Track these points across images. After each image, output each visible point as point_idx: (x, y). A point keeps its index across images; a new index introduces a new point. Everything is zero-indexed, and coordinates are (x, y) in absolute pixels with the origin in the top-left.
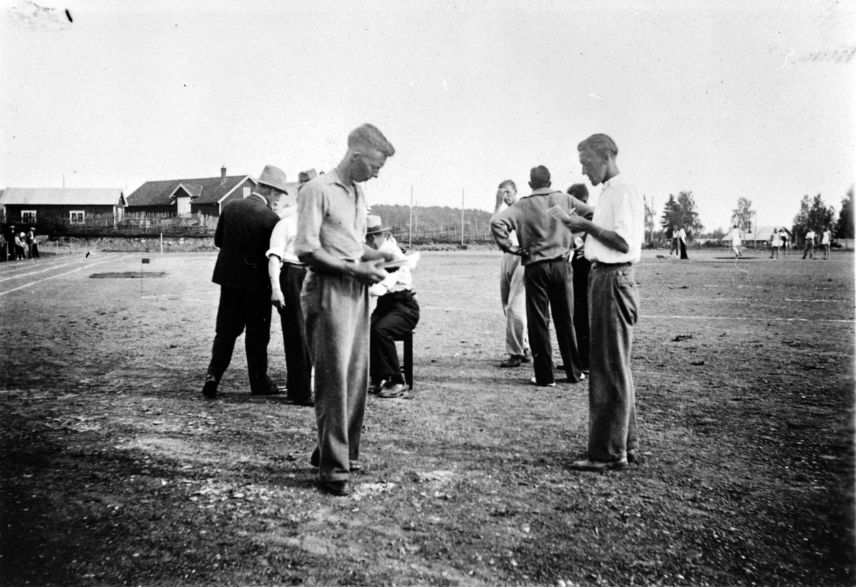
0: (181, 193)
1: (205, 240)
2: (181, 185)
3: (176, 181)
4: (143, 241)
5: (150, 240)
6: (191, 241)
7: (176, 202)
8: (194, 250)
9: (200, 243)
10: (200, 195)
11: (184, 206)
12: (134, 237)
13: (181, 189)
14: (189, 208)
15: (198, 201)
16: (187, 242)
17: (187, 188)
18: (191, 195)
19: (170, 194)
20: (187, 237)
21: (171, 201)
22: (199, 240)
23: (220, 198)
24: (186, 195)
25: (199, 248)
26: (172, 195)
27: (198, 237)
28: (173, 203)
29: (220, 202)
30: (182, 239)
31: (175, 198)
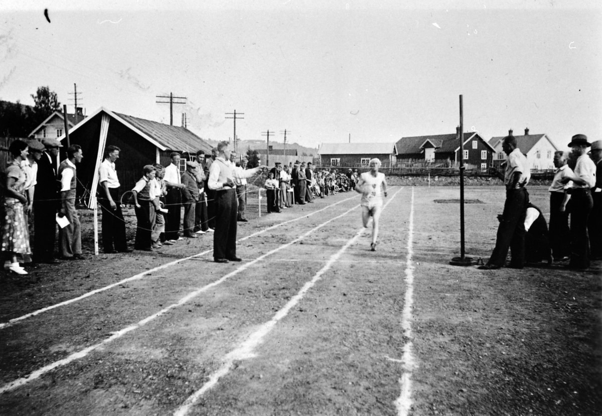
0: (428, 145)
1: (453, 178)
2: (428, 140)
3: (424, 137)
4: (410, 178)
5: (415, 177)
6: (443, 179)
7: (424, 152)
8: (445, 185)
9: (449, 180)
10: (441, 146)
11: (430, 154)
12: (403, 175)
13: (428, 142)
14: (433, 156)
15: (440, 151)
16: (440, 179)
17: (432, 141)
18: (435, 146)
19: (420, 146)
20: (440, 176)
21: (421, 151)
22: (448, 178)
23: (456, 149)
24: (432, 147)
25: (449, 183)
26: (421, 147)
27: (448, 176)
28: (422, 152)
29: (456, 151)
30: (437, 177)
31: (424, 149)
